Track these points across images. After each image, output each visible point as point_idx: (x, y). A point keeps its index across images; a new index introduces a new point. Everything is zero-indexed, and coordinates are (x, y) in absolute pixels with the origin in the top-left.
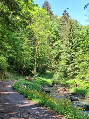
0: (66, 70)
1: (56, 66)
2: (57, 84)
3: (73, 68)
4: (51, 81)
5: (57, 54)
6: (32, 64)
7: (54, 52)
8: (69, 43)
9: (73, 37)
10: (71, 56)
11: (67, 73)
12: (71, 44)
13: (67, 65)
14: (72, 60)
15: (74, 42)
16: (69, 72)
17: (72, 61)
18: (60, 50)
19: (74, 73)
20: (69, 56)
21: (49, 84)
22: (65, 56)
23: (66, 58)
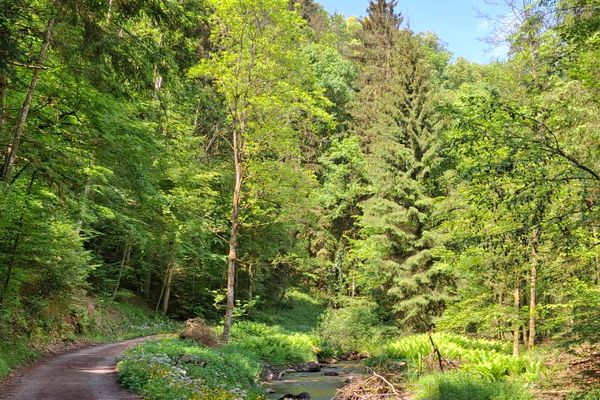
0: (389, 284)
1: (335, 265)
2: (343, 358)
4: (310, 343)
5: (343, 205)
6: (214, 256)
7: (326, 197)
8: (400, 150)
9: (418, 122)
10: (413, 217)
11: (395, 299)
12: (408, 154)
13: (391, 263)
14: (418, 234)
15: (428, 147)
16: (401, 296)
17: (420, 243)
18: (355, 187)
19: (425, 302)
20: (402, 214)
21: (300, 359)
22: (382, 214)
23: (387, 227)
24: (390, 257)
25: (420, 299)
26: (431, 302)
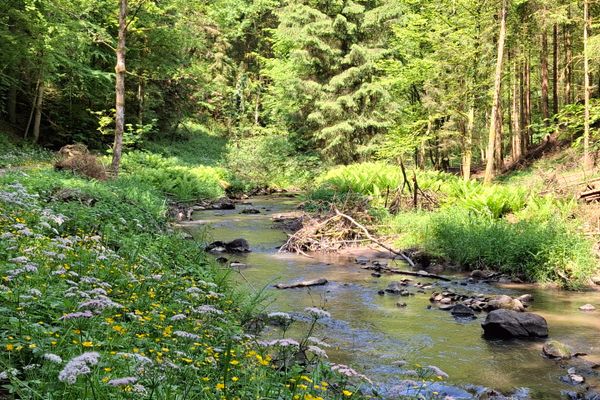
0: (307, 110)
1: (236, 92)
2: (255, 192)
3: (350, 100)
4: (217, 177)
5: (246, 22)
6: (95, 73)
10: (341, 27)
11: (316, 126)
13: (312, 84)
14: (345, 48)
16: (323, 122)
17: (347, 59)
19: (351, 129)
20: (325, 24)
21: (207, 196)
22: (302, 24)
23: (309, 39)
24: (310, 77)
25: (345, 126)
26: (358, 128)
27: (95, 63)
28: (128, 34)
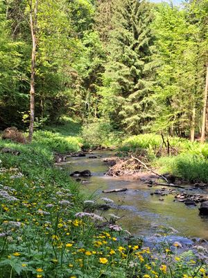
0: (118, 110)
1: (86, 102)
2: (95, 148)
3: (138, 105)
4: (77, 141)
5: (90, 70)
6: (21, 94)
8: (126, 33)
9: (136, 17)
10: (133, 71)
12: (131, 35)
13: (120, 98)
14: (136, 82)
15: (142, 32)
16: (126, 115)
17: (136, 86)
18: (97, 59)
19: (139, 118)
20: (126, 70)
21: (73, 150)
22: (116, 71)
23: (119, 77)
24: (119, 95)
25: (136, 117)
26: (142, 118)
27: (21, 90)
28: (36, 77)
